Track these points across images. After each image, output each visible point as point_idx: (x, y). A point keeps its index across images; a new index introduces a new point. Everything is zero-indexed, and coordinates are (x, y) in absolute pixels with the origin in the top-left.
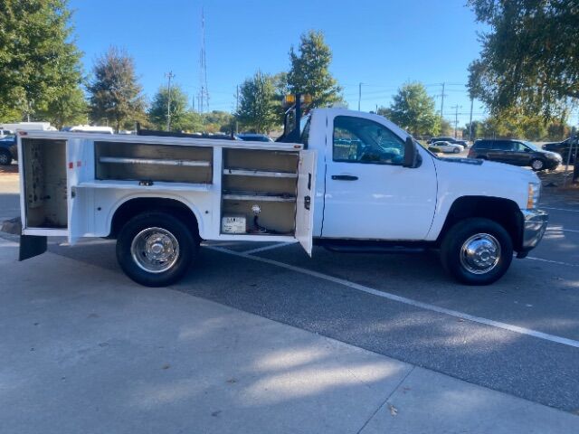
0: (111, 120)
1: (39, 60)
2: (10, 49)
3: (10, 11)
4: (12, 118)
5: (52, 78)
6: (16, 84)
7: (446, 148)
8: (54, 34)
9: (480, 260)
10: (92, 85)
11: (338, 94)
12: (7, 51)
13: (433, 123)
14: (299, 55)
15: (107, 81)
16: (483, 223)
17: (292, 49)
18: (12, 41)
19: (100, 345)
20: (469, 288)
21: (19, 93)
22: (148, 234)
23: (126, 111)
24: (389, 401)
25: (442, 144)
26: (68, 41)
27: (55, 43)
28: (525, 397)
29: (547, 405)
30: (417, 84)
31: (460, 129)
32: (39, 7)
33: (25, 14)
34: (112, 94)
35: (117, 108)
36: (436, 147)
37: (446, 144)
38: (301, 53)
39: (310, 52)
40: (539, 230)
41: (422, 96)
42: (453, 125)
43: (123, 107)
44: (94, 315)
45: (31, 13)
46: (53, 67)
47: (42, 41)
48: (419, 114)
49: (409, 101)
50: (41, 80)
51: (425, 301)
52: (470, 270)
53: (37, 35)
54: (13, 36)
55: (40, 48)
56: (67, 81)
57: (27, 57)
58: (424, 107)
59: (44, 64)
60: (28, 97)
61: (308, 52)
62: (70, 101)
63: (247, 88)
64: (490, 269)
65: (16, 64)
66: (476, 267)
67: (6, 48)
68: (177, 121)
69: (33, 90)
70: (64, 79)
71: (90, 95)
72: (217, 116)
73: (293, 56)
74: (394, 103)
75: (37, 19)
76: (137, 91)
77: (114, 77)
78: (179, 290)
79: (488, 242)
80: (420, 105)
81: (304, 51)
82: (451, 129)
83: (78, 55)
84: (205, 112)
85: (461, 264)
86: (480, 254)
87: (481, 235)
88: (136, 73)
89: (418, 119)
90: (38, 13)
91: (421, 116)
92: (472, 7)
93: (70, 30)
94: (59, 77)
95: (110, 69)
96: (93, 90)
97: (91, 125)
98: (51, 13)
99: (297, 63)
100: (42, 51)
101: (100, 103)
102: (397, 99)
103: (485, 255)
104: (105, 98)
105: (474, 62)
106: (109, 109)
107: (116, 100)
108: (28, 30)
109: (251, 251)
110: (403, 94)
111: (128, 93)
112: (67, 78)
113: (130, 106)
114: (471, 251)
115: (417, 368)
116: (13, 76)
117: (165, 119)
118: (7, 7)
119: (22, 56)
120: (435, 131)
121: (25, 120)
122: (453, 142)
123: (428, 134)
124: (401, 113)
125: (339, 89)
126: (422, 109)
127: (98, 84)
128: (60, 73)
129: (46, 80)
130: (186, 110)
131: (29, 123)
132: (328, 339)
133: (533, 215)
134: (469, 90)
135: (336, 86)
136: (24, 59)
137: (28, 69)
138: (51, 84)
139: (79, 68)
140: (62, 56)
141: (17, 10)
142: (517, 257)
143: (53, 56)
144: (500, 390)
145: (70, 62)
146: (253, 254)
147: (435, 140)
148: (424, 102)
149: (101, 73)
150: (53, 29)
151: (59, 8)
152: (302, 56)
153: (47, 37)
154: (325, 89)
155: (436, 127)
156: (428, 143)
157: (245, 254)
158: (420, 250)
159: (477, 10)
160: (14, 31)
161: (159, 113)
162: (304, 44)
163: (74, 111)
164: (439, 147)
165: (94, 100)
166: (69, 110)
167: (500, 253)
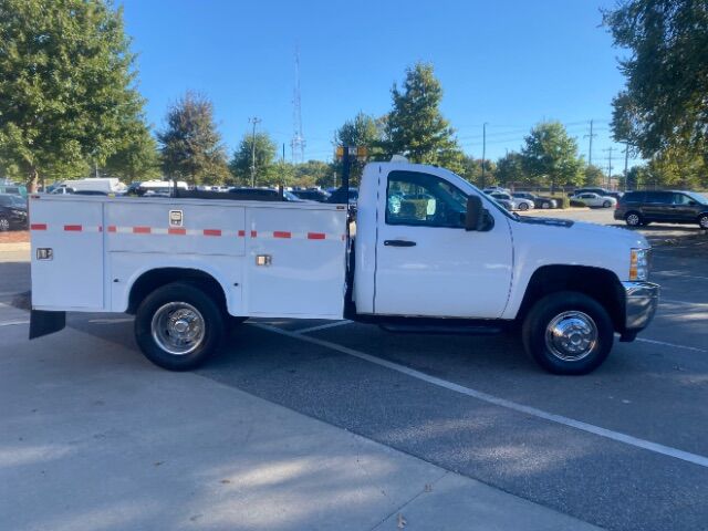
0: (185, 174)
1: (96, 110)
2: (64, 100)
3: (65, 57)
4: (78, 174)
5: (110, 129)
6: (70, 137)
7: (592, 202)
8: (113, 80)
9: (570, 344)
10: (163, 134)
11: (450, 138)
12: (62, 101)
13: (575, 170)
14: (403, 92)
15: (181, 129)
16: (574, 298)
17: (395, 85)
18: (66, 89)
19: (96, 437)
20: (557, 378)
21: (74, 147)
22: (173, 310)
23: (201, 163)
24: (401, 511)
25: (588, 197)
26: (128, 88)
27: (114, 90)
28: (571, 514)
29: (595, 524)
30: (554, 123)
31: (615, 177)
32: (97, 50)
33: (82, 59)
34: (186, 144)
35: (192, 160)
36: (580, 200)
37: (594, 197)
38: (405, 90)
39: (417, 88)
40: (646, 306)
41: (560, 137)
42: (606, 173)
43: (198, 158)
44: (100, 403)
45: (90, 57)
46: (112, 117)
47: (100, 89)
48: (556, 159)
49: (544, 144)
50: (97, 132)
51: (494, 394)
52: (558, 355)
53: (94, 83)
54: (68, 85)
55: (99, 96)
56: (126, 132)
57: (83, 106)
58: (564, 151)
59: (102, 113)
60: (83, 152)
61: (415, 89)
62: (140, 153)
63: (346, 132)
64: (584, 356)
65: (71, 114)
66: (566, 353)
67: (60, 98)
68: (264, 174)
69: (88, 143)
70: (123, 130)
71: (161, 146)
72: (313, 166)
73: (395, 93)
74: (525, 146)
75: (95, 64)
76: (215, 140)
77: (189, 124)
78: (203, 375)
79: (581, 322)
80: (559, 149)
81: (408, 87)
82: (603, 176)
83: (141, 103)
84: (299, 162)
85: (547, 350)
86: (570, 336)
87: (573, 313)
88: (215, 119)
89: (556, 166)
90: (96, 57)
91: (559, 161)
92: (608, 28)
93: (133, 75)
94: (117, 128)
95: (186, 115)
96: (165, 140)
97: (166, 180)
98: (111, 57)
99: (401, 102)
100: (101, 100)
101: (173, 154)
102: (529, 141)
103: (576, 337)
104: (179, 148)
105: (620, 95)
106: (183, 162)
107: (190, 151)
108: (85, 76)
109: (303, 331)
110: (537, 135)
111: (205, 142)
112: (127, 129)
113: (207, 158)
114: (559, 331)
115: (451, 474)
116: (67, 128)
117: (249, 172)
118: (63, 52)
119: (77, 106)
120: (579, 180)
121: (93, 175)
122: (602, 193)
123: (569, 184)
124: (534, 159)
125: (451, 132)
126: (560, 153)
127: (171, 133)
128: (119, 123)
129: (103, 133)
130: (275, 160)
131: (98, 179)
132: (356, 436)
133: (637, 287)
134: (614, 130)
135: (448, 128)
136: (79, 110)
137: (84, 121)
138: (109, 136)
139: (142, 116)
140: (122, 105)
141: (73, 56)
142: (622, 340)
143: (111, 105)
144: (543, 503)
145: (130, 111)
146: (306, 334)
147: (580, 192)
148: (563, 145)
149: (175, 120)
150: (114, 74)
151: (120, 51)
152: (408, 93)
153: (106, 84)
154: (435, 131)
155: (580, 175)
156: (570, 195)
157: (296, 334)
158: (495, 330)
159: (614, 31)
160: (69, 79)
161: (242, 165)
162: (409, 79)
163: (146, 165)
164: (585, 201)
165: (165, 151)
166: (140, 163)
167: (596, 335)
